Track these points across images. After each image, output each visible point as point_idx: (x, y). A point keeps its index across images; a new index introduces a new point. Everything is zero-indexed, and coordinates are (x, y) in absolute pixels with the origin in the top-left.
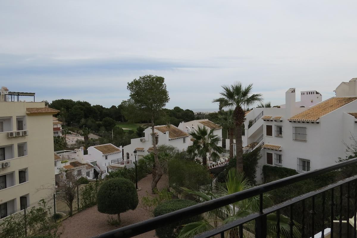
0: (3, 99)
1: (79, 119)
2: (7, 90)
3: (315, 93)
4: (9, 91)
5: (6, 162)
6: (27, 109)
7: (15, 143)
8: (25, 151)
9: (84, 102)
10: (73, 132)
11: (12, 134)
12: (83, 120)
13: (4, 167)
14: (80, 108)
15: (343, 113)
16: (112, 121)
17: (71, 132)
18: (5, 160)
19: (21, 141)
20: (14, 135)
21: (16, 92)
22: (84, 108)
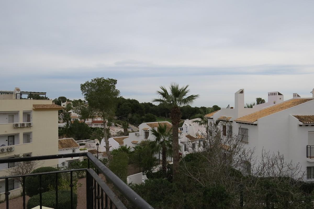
0: (15, 97)
1: (127, 114)
2: (18, 90)
3: (277, 94)
4: (20, 91)
5: (11, 147)
6: (33, 105)
7: (21, 132)
8: (31, 138)
9: (133, 100)
10: (119, 124)
11: (17, 125)
12: (130, 115)
13: (9, 151)
14: (128, 105)
15: (289, 115)
16: (152, 117)
17: (118, 125)
18: (14, 145)
19: (27, 130)
20: (19, 126)
21: (28, 92)
22: (132, 105)
